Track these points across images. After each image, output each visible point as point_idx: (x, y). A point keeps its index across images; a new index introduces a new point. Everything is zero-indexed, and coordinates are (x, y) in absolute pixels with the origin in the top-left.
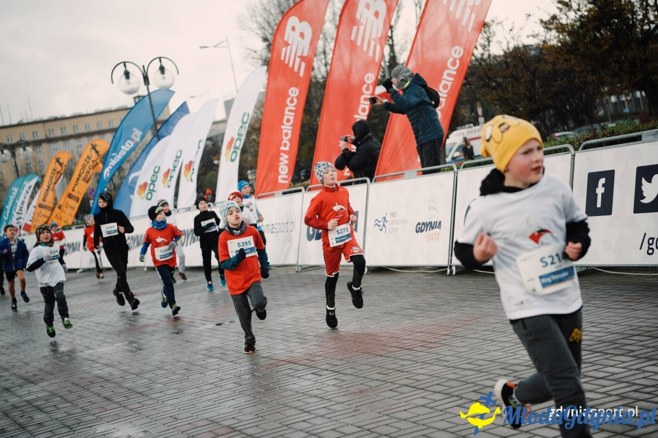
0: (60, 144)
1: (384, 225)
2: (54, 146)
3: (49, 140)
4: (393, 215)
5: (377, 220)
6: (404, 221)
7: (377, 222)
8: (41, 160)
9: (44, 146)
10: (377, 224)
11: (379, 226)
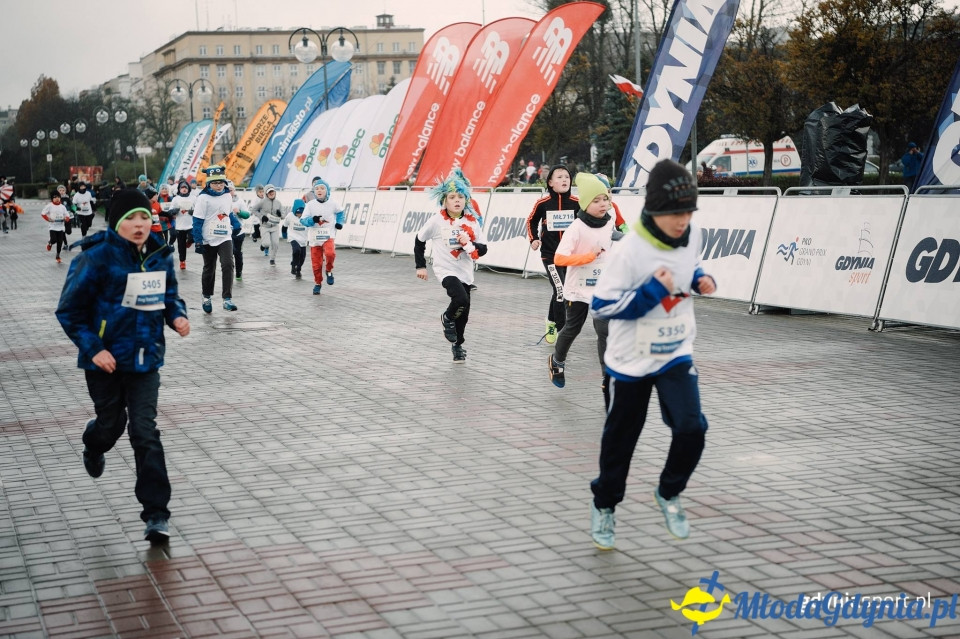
0: (269, 66)
1: (791, 253)
2: (260, 68)
3: (255, 61)
4: (807, 241)
5: (782, 245)
6: (821, 252)
7: (782, 248)
8: (239, 86)
9: (248, 66)
10: (781, 251)
11: (785, 254)
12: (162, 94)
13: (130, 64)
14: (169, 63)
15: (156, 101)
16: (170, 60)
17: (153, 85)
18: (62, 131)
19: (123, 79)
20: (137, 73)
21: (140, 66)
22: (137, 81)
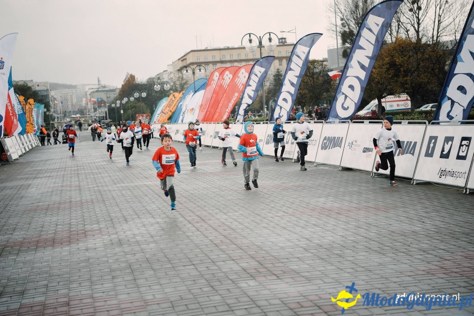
0: (228, 64)
9: (219, 65)
12: (180, 79)
13: (168, 65)
14: (184, 65)
15: (178, 83)
16: (184, 64)
17: (178, 75)
18: (135, 96)
19: (165, 73)
20: (170, 69)
21: (172, 66)
22: (171, 73)
